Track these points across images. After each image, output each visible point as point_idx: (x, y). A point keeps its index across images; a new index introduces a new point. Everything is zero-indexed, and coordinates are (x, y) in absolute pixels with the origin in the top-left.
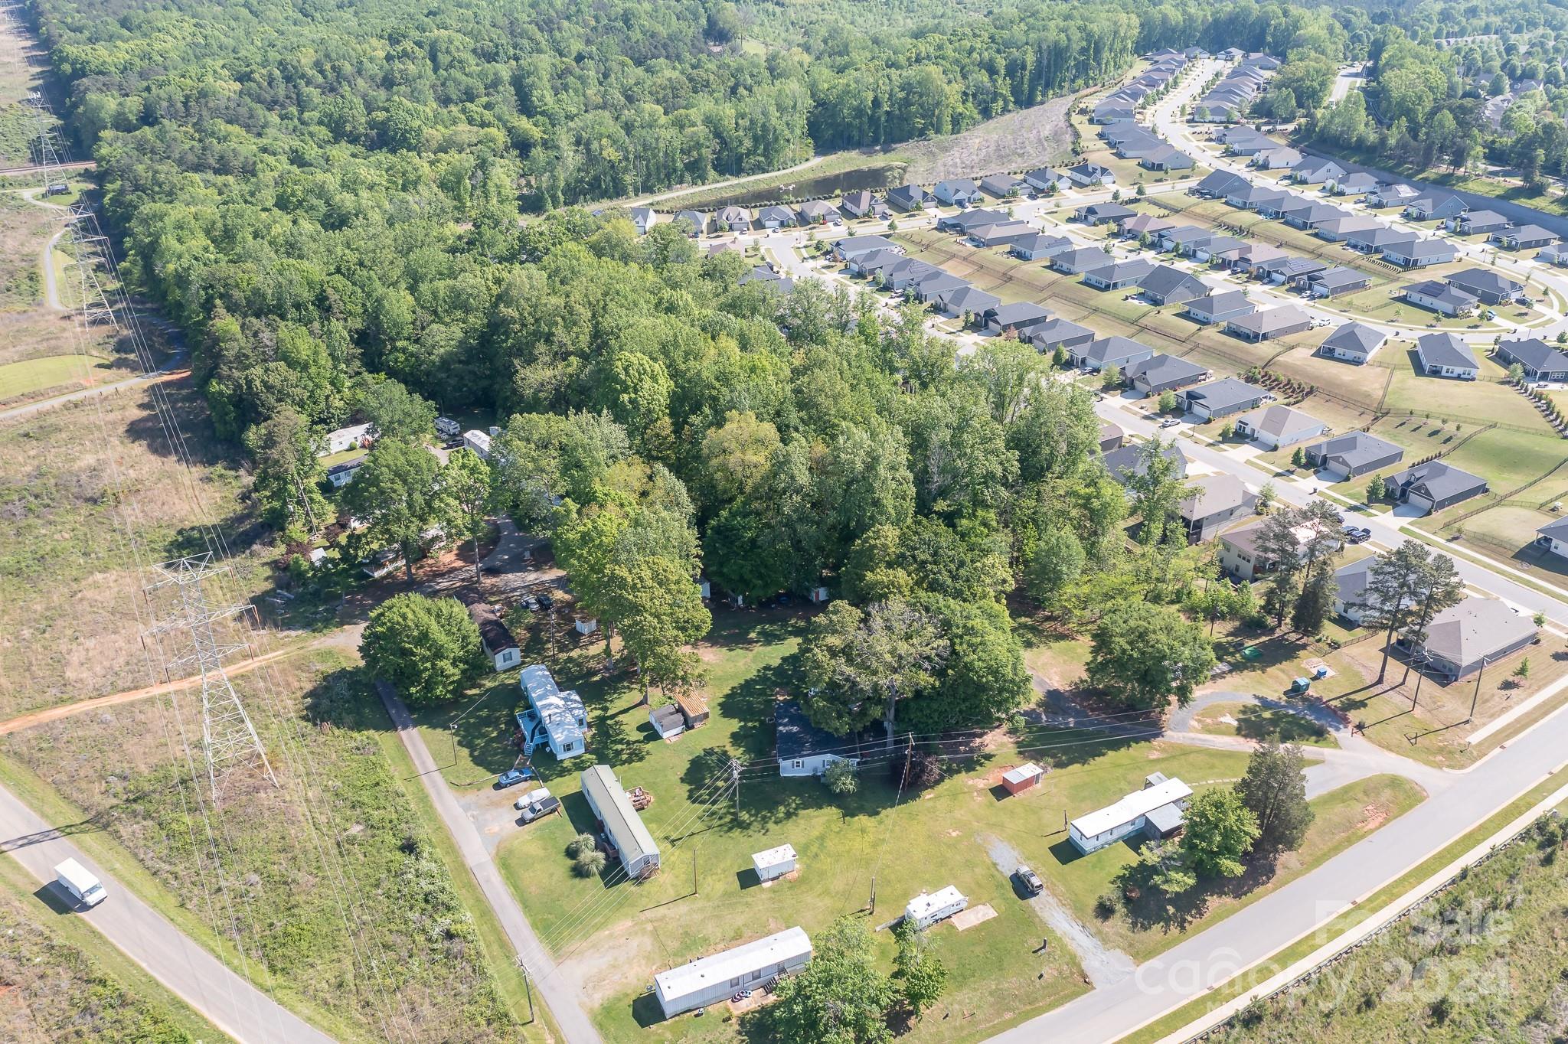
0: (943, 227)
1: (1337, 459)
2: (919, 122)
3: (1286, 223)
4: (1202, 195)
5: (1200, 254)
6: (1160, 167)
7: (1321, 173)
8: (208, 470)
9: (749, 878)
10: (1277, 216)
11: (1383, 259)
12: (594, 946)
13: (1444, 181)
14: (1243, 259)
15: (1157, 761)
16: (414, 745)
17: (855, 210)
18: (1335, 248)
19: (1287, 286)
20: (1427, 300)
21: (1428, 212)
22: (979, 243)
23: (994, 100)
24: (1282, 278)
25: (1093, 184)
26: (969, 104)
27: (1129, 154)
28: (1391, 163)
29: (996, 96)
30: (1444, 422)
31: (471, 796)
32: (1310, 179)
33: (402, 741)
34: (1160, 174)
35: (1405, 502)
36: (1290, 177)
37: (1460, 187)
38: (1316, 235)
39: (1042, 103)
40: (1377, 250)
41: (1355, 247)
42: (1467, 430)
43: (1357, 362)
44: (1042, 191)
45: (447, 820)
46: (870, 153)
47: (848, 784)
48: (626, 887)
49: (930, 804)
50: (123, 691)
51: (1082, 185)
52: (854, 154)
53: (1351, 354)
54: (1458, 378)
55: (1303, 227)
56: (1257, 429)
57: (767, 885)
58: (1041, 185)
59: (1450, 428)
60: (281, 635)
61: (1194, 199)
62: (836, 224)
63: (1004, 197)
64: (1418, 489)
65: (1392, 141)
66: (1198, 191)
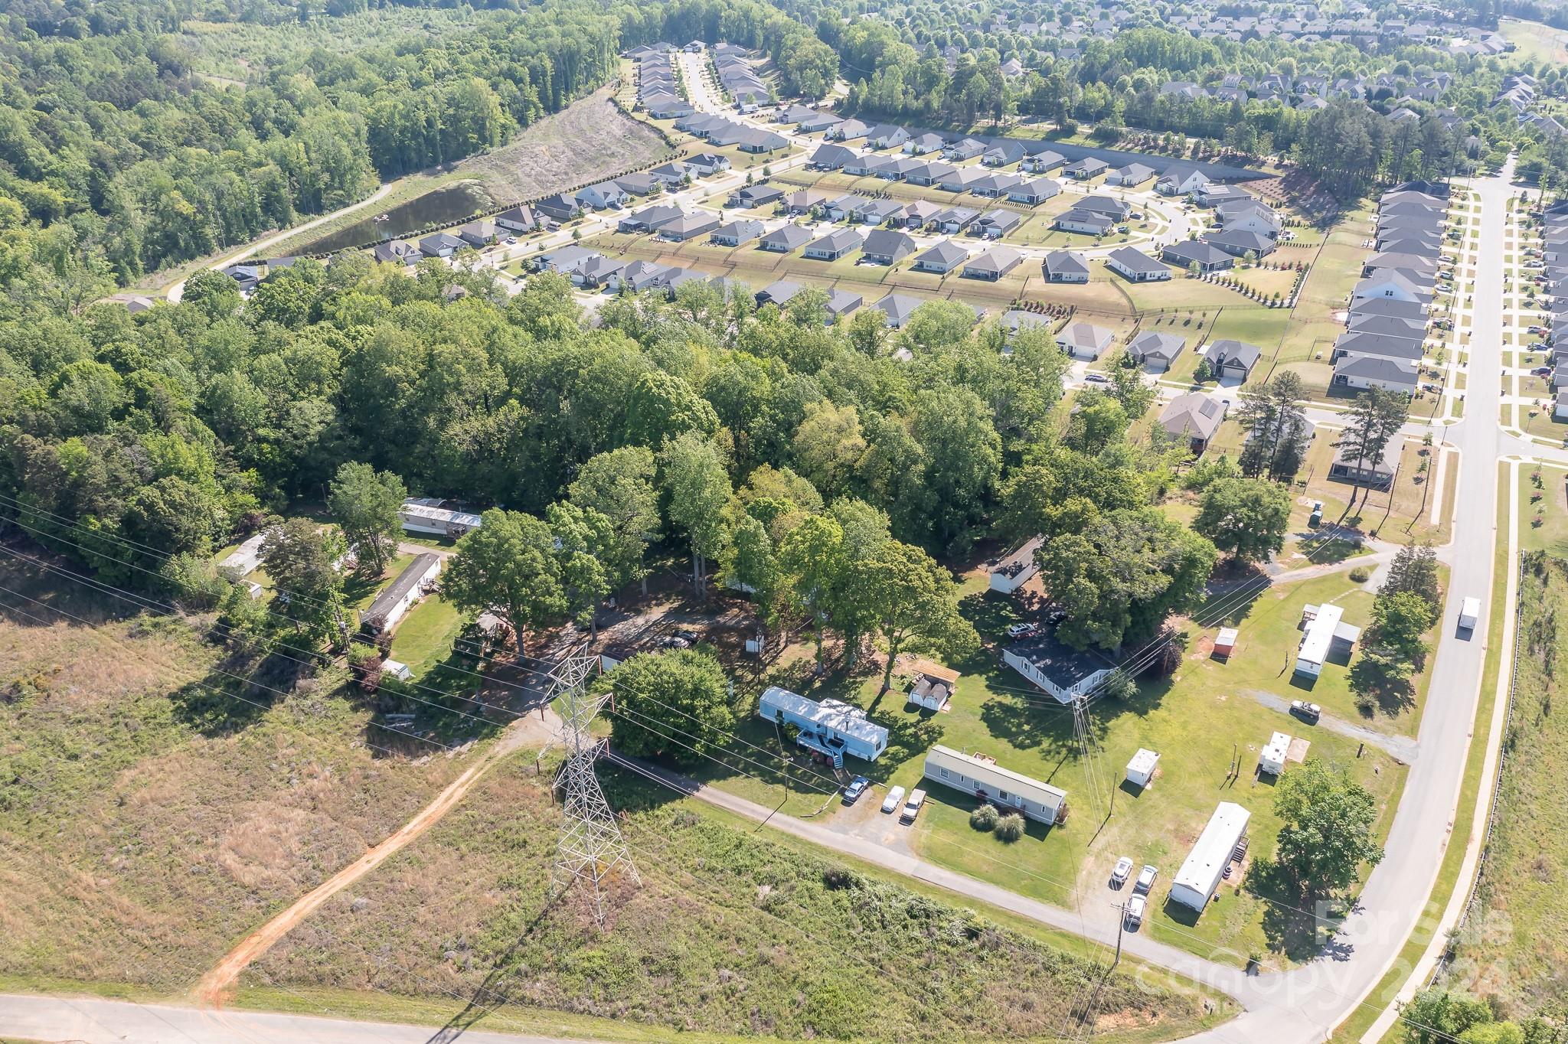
0: (625, 228)
1: (1153, 355)
2: (473, 137)
3: (909, 182)
4: (821, 169)
5: (870, 218)
6: (761, 150)
7: (895, 138)
8: (131, 623)
9: (1132, 788)
10: (898, 177)
11: (1009, 199)
12: (1087, 887)
13: (991, 133)
14: (912, 216)
15: (1286, 599)
16: (726, 801)
17: (518, 226)
18: (965, 197)
19: (963, 233)
20: (1078, 226)
21: (1004, 158)
22: (677, 237)
23: (527, 109)
24: (956, 227)
25: (716, 172)
26: (508, 115)
27: (724, 141)
28: (941, 123)
29: (527, 104)
30: (1191, 312)
31: (832, 820)
32: (888, 144)
33: (704, 801)
34: (765, 156)
35: (1222, 376)
36: (869, 145)
37: (1007, 135)
38: (942, 188)
39: (567, 107)
40: (1001, 194)
41: (981, 193)
42: (1211, 315)
43: (1085, 282)
44: (677, 184)
45: (843, 849)
46: (435, 174)
47: (1132, 687)
48: (1054, 832)
49: (1184, 684)
50: (337, 870)
51: (706, 175)
52: (419, 177)
53: (1075, 276)
54: (1159, 279)
55: (927, 183)
56: (1074, 344)
57: (1149, 787)
58: (673, 179)
59: (1197, 316)
60: (450, 754)
61: (814, 174)
62: (511, 243)
63: (647, 194)
64: (1231, 363)
65: (935, 105)
66: (815, 165)
